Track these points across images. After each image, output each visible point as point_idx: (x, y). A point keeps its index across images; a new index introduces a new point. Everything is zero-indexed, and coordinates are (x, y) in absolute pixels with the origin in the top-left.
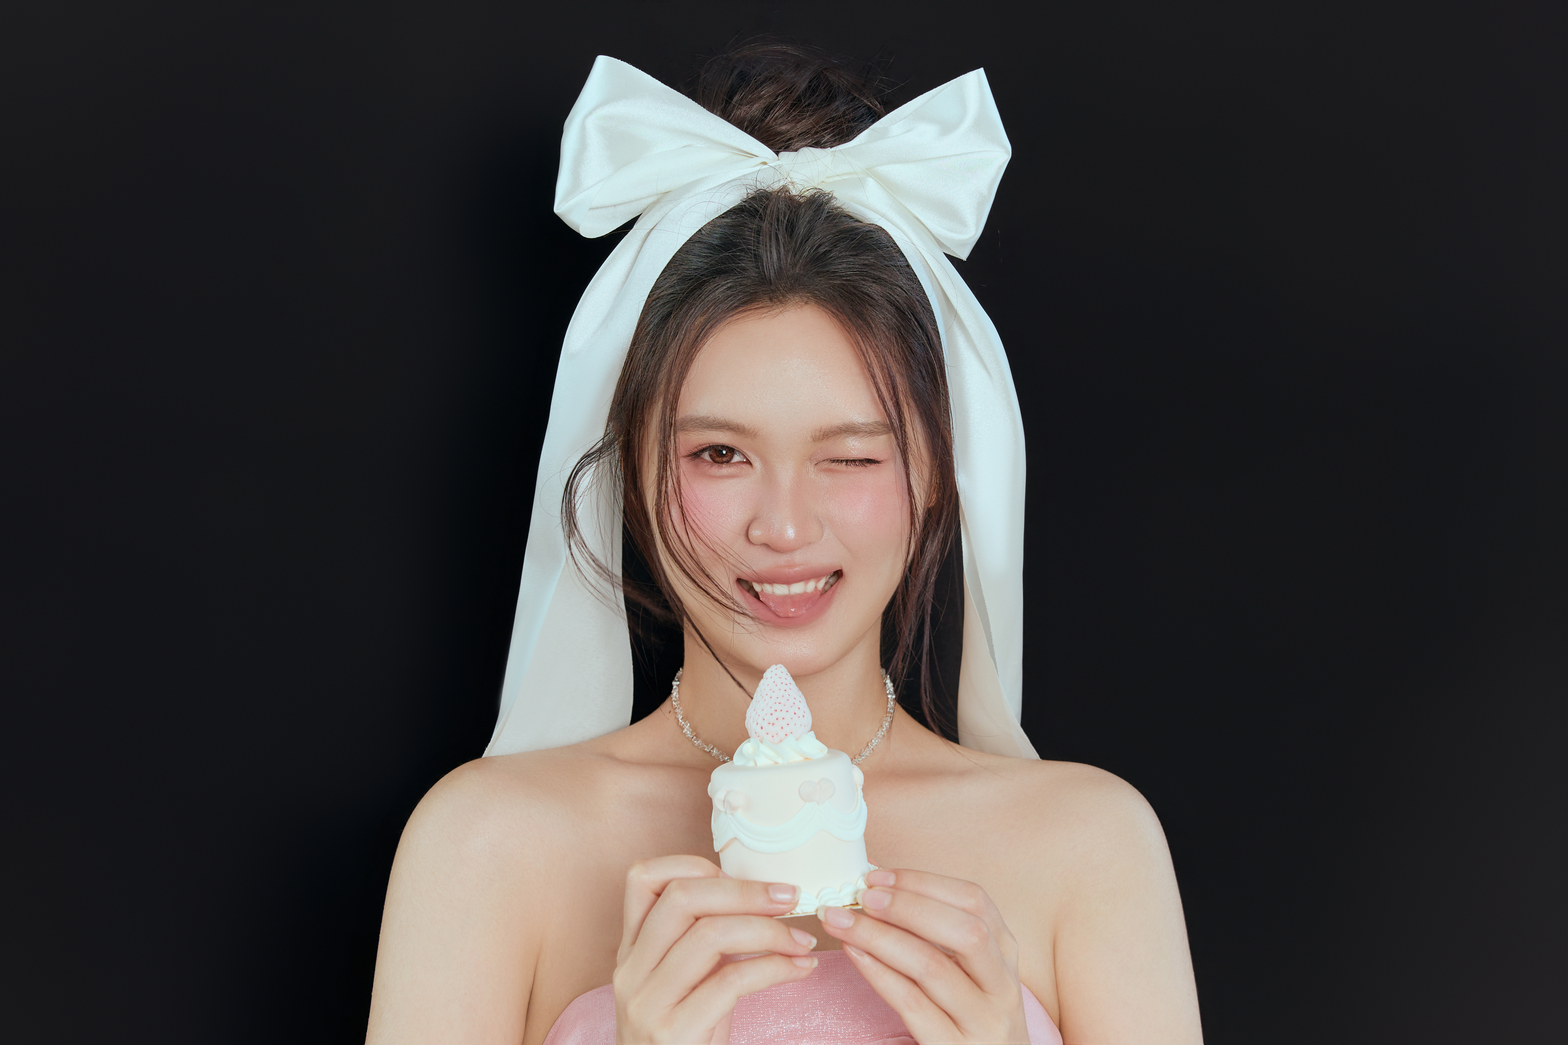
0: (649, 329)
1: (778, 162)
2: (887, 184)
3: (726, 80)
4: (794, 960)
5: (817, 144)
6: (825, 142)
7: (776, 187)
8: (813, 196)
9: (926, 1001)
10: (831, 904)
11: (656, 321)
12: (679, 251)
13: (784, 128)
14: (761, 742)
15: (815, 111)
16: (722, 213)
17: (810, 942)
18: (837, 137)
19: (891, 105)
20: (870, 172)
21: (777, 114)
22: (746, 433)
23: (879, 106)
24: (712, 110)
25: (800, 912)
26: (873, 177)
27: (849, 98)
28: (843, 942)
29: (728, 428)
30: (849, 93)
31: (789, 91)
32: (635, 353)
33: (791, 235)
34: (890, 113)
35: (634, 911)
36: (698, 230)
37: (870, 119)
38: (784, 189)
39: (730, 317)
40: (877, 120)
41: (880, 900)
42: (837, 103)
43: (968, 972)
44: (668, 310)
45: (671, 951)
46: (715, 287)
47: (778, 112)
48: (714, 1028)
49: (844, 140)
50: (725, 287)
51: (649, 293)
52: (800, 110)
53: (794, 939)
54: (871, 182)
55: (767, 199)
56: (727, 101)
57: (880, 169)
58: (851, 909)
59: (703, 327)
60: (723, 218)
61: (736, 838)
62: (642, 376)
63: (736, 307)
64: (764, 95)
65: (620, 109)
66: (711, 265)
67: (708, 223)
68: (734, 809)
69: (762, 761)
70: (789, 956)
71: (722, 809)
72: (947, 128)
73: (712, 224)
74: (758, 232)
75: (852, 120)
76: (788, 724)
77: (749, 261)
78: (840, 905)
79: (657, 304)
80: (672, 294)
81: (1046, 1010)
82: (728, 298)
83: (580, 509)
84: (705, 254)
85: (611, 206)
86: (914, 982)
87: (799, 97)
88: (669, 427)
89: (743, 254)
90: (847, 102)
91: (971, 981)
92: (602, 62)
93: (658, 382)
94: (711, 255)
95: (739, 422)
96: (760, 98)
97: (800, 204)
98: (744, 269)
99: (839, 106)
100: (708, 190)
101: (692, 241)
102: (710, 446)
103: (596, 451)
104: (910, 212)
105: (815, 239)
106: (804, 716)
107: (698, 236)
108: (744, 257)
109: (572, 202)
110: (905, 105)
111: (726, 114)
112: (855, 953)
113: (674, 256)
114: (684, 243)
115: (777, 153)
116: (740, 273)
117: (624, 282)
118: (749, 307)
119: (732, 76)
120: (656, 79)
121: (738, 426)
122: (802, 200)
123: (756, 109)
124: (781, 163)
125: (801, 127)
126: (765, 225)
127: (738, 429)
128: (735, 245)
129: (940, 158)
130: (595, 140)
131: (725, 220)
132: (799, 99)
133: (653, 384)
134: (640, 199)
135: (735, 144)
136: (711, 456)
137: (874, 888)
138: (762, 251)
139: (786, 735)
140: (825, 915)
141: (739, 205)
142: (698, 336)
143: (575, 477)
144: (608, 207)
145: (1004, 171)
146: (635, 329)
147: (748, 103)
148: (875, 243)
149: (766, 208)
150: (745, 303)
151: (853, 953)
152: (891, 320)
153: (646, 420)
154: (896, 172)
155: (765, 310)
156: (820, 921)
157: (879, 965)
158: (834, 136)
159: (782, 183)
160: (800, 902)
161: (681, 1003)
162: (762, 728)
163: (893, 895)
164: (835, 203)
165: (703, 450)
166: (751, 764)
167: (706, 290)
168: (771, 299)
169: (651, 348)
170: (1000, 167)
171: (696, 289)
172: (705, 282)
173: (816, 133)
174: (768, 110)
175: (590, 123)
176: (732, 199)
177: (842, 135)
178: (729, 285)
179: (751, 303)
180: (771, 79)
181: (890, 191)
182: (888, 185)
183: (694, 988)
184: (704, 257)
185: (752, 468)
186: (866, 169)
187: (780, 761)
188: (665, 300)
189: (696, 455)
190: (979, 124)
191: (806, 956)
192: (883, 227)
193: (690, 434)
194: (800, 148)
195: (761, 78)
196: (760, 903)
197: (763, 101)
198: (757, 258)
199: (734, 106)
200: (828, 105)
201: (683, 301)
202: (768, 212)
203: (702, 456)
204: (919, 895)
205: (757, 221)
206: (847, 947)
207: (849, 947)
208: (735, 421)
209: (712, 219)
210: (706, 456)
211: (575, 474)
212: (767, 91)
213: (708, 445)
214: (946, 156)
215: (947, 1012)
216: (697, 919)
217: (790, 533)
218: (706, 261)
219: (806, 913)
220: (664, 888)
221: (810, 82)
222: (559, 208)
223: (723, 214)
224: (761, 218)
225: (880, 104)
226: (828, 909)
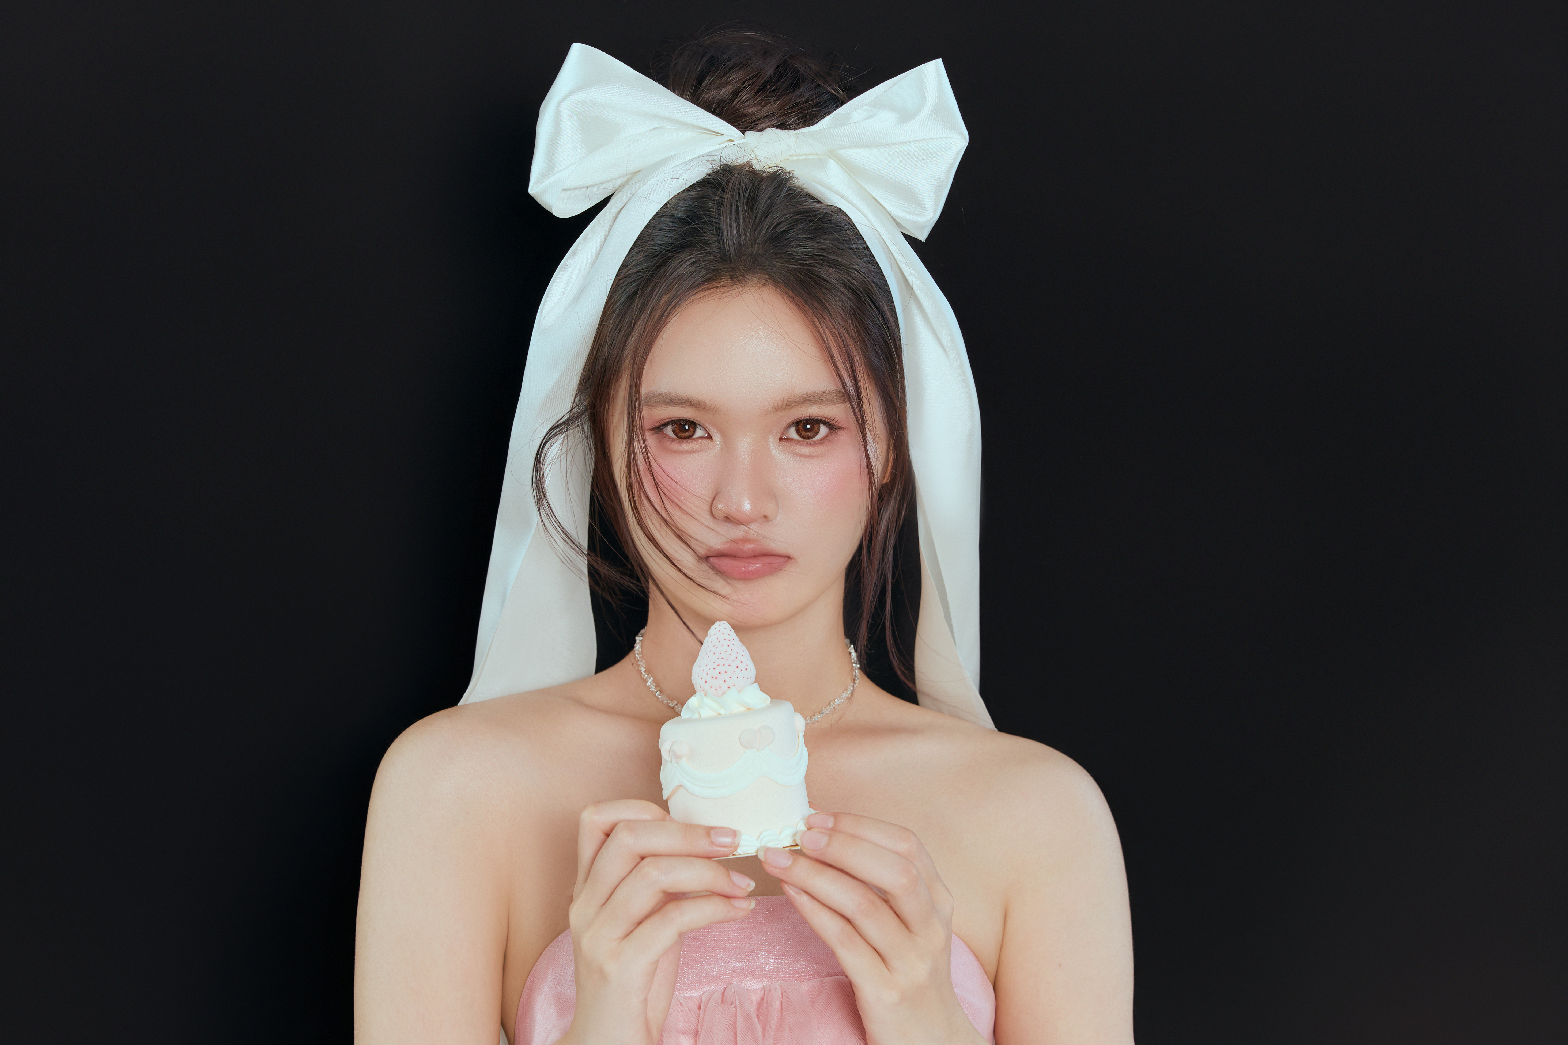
0: (616, 306)
1: (743, 141)
2: (848, 167)
3: (696, 65)
4: (732, 900)
5: (782, 126)
6: (790, 124)
7: (741, 161)
8: (775, 173)
9: (858, 938)
10: (771, 845)
11: (623, 300)
12: (646, 227)
13: (750, 110)
14: (706, 695)
15: (780, 96)
16: (687, 187)
17: (749, 885)
18: (801, 121)
19: (853, 91)
20: (832, 154)
21: (744, 98)
22: (707, 409)
23: (841, 93)
24: (681, 95)
25: (742, 853)
26: (835, 159)
27: (813, 86)
28: (782, 880)
29: (689, 404)
30: (813, 81)
31: (756, 76)
32: (602, 329)
33: (752, 208)
34: (853, 100)
35: (586, 849)
36: (664, 204)
37: (833, 105)
38: (748, 164)
39: (693, 295)
40: (841, 106)
41: (817, 842)
42: (801, 90)
43: (898, 913)
44: (634, 289)
45: (618, 887)
46: (679, 263)
47: (745, 95)
48: (657, 961)
49: (807, 123)
50: (688, 263)
51: (617, 272)
52: (765, 95)
53: (733, 881)
54: (832, 164)
55: (730, 173)
56: (696, 87)
57: (842, 152)
58: (790, 850)
59: (668, 304)
60: (689, 190)
61: (681, 785)
62: (609, 353)
63: (699, 284)
64: (732, 80)
65: (592, 94)
66: (675, 239)
67: (674, 196)
68: (678, 757)
69: (706, 713)
70: (728, 897)
71: (668, 759)
72: (906, 116)
73: (678, 197)
74: (720, 204)
75: (815, 106)
76: (730, 677)
77: (711, 234)
78: (780, 846)
79: (623, 283)
80: (638, 272)
81: (982, 965)
82: (691, 275)
83: (549, 478)
84: (669, 229)
85: (584, 187)
86: (848, 920)
87: (765, 82)
88: (634, 401)
89: (706, 226)
90: (811, 88)
91: (900, 921)
92: (577, 50)
93: (625, 356)
94: (676, 229)
95: (700, 398)
96: (728, 83)
97: (762, 179)
98: (706, 243)
99: (805, 92)
100: (675, 167)
101: (658, 216)
102: (672, 421)
103: (564, 422)
104: (870, 195)
105: (775, 217)
106: (746, 669)
107: (665, 210)
108: (707, 229)
109: (546, 183)
110: (867, 92)
111: (696, 99)
112: (793, 891)
113: (641, 233)
114: (650, 218)
115: (743, 132)
116: (702, 247)
117: (595, 261)
118: (711, 285)
119: (702, 62)
120: (628, 66)
121: (699, 402)
122: (764, 174)
123: (725, 92)
124: (747, 141)
125: (766, 110)
126: (727, 196)
127: (700, 405)
128: (699, 218)
129: (900, 143)
130: (569, 125)
131: (690, 193)
132: (765, 84)
133: (618, 362)
134: (611, 180)
135: (702, 125)
136: (674, 431)
137: (812, 829)
138: (723, 225)
139: (729, 687)
140: (765, 855)
141: (703, 179)
142: (662, 315)
143: (543, 447)
144: (580, 188)
145: (961, 156)
146: (604, 306)
147: (717, 88)
148: (833, 226)
149: (728, 181)
150: (708, 280)
151: (791, 891)
152: (847, 302)
153: (611, 394)
154: (857, 156)
155: (726, 289)
156: (760, 861)
157: (815, 903)
158: (798, 119)
159: (746, 159)
160: (740, 844)
161: (627, 937)
162: (706, 682)
163: (830, 836)
164: (796, 181)
165: (666, 425)
166: (696, 716)
167: (671, 267)
168: (731, 278)
169: (617, 325)
170: (958, 153)
171: (661, 265)
172: (669, 258)
173: (780, 116)
174: (735, 94)
175: (565, 109)
176: (697, 174)
177: (806, 119)
178: (693, 260)
179: (714, 280)
180: (739, 64)
181: (851, 174)
182: (850, 168)
183: (640, 923)
184: (669, 231)
185: (712, 441)
186: (828, 151)
187: (722, 712)
188: (632, 279)
189: (659, 429)
190: (938, 111)
191: (743, 898)
192: (842, 209)
193: (653, 410)
194: (765, 128)
195: (730, 64)
196: (702, 845)
197: (730, 86)
198: (719, 230)
199: (703, 91)
200: (793, 92)
201: (649, 279)
202: (730, 185)
203: (664, 430)
204: (854, 837)
205: (719, 192)
206: (786, 886)
207: (787, 886)
208: (696, 397)
209: (678, 192)
210: (669, 430)
211: (544, 444)
212: (735, 77)
213: (670, 420)
214: (906, 142)
215: (877, 949)
216: (643, 858)
217: (747, 507)
218: (670, 235)
219: (747, 854)
220: (612, 828)
221: (777, 68)
222: (533, 189)
223: (689, 187)
224: (723, 190)
225: (843, 91)
226: (767, 850)
